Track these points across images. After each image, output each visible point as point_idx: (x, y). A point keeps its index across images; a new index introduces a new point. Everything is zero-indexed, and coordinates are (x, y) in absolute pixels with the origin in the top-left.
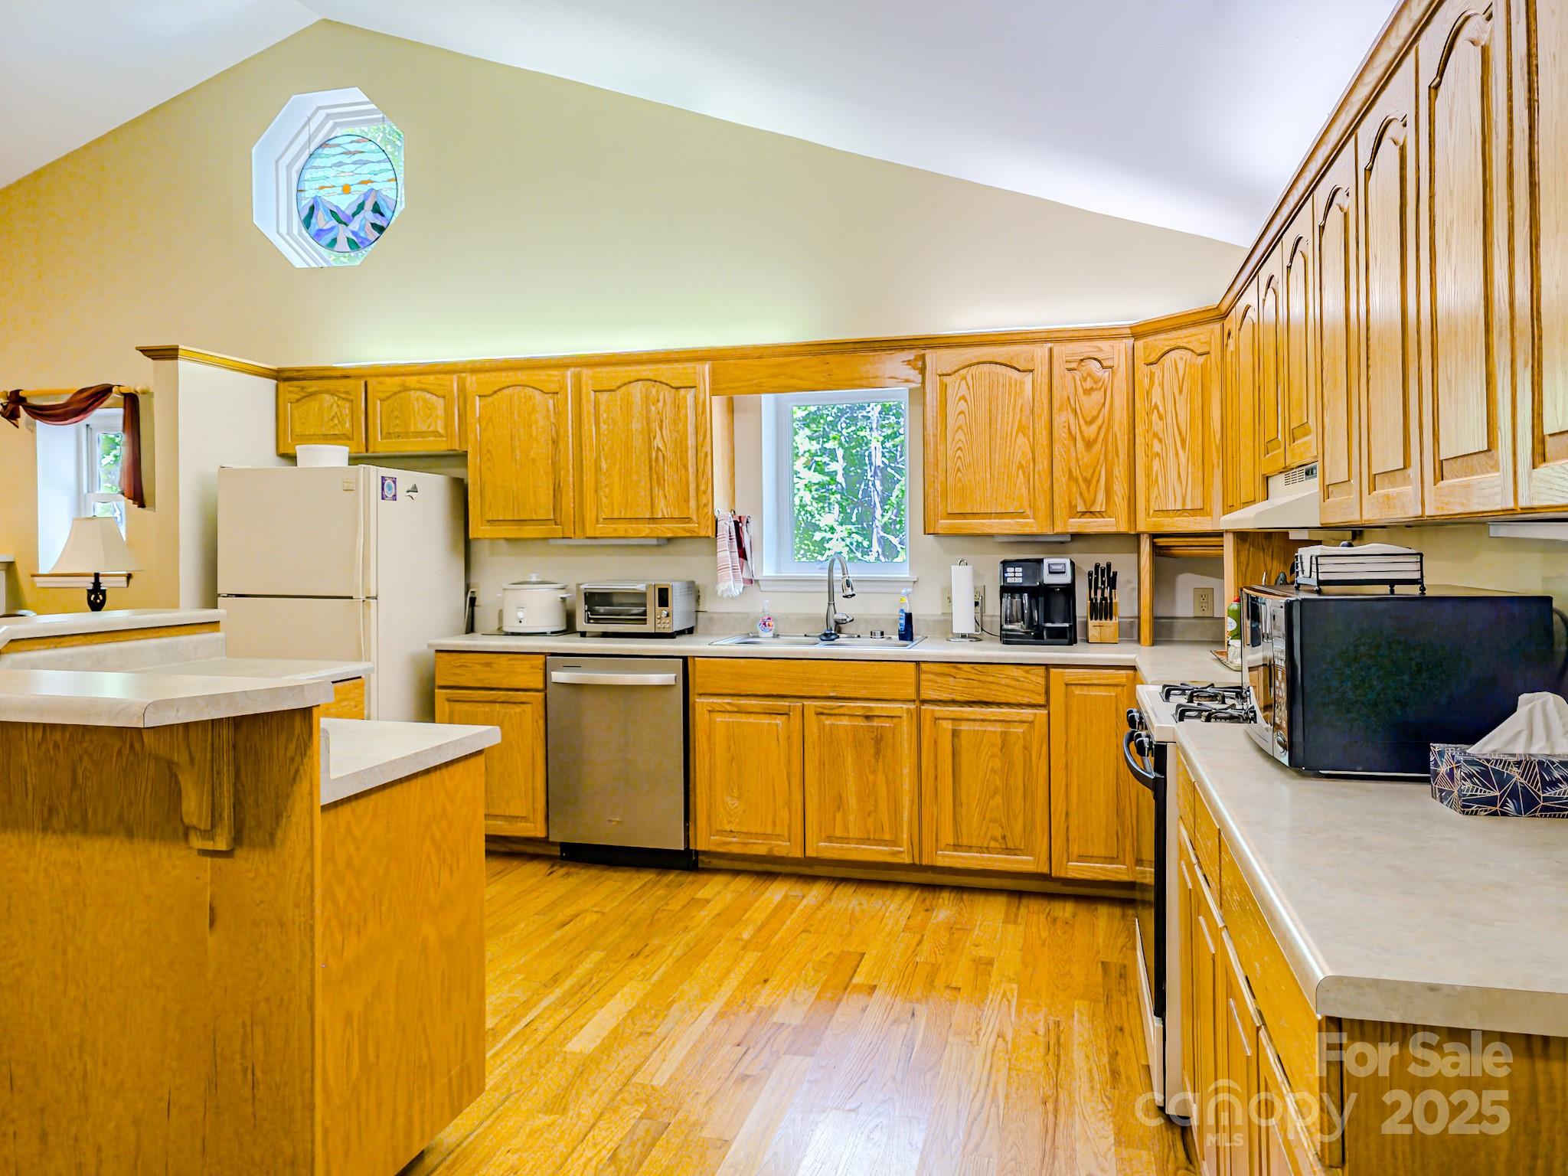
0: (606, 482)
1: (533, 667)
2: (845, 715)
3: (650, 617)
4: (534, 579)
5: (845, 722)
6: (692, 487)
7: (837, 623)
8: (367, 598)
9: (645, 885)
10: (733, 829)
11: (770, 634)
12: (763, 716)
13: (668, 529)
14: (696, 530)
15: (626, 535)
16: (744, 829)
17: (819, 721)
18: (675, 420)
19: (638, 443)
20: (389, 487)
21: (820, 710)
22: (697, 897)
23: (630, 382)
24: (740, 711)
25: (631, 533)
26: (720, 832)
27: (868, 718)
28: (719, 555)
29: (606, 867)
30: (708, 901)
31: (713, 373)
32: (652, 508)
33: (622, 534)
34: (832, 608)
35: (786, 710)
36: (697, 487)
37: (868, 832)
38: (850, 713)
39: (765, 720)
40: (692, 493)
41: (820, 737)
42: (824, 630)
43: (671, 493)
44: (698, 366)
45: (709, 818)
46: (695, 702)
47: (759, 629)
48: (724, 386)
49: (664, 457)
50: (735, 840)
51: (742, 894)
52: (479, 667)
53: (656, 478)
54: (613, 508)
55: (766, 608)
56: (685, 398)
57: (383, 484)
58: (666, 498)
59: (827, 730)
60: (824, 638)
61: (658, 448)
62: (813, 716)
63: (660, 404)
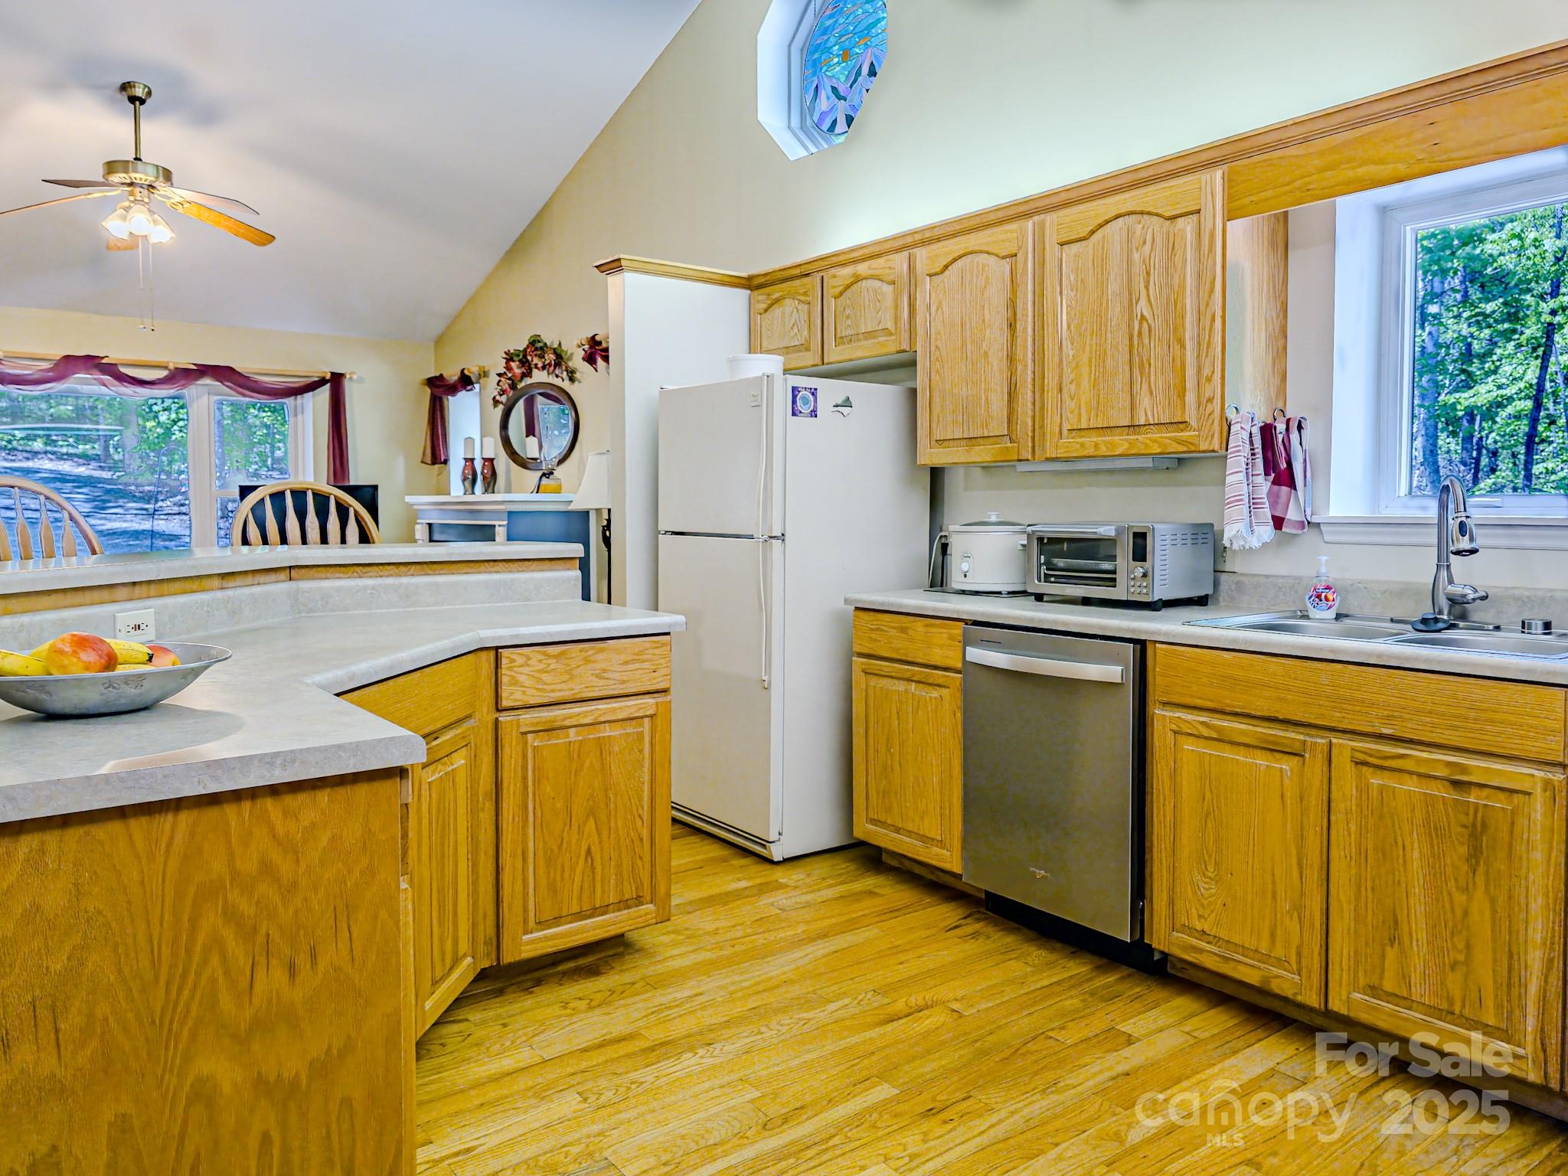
0: (1072, 376)
1: (951, 638)
2: (1411, 773)
3: (1121, 577)
4: (993, 519)
5: (1411, 785)
6: (1190, 372)
7: (1453, 601)
8: (771, 537)
9: (1058, 983)
10: (1206, 928)
11: (1331, 614)
12: (1258, 752)
13: (1155, 441)
14: (1196, 441)
15: (1096, 453)
16: (1224, 934)
17: (1360, 777)
18: (1167, 269)
19: (1115, 312)
20: (806, 401)
21: (1361, 757)
22: (1121, 1027)
23: (1107, 222)
24: (1222, 739)
25: (1103, 450)
26: (1189, 930)
27: (1456, 784)
28: (1229, 479)
29: (1032, 934)
30: (1130, 1040)
31: (1229, 182)
32: (1132, 409)
33: (1091, 451)
34: (1444, 574)
35: (1297, 748)
36: (1199, 371)
37: (1450, 1000)
38: (1422, 770)
39: (1262, 760)
40: (1191, 383)
41: (1359, 805)
42: (1427, 611)
43: (1158, 381)
44: (1204, 176)
45: (1171, 902)
46: (1154, 713)
47: (1309, 605)
48: (1246, 201)
49: (1149, 327)
50: (1208, 947)
51: (1199, 1042)
52: (894, 632)
53: (1137, 364)
54: (1080, 415)
55: (1323, 570)
56: (1184, 230)
57: (794, 397)
58: (1151, 393)
59: (1375, 793)
60: (1421, 627)
61: (1143, 317)
62: (1349, 766)
63: (1148, 247)
